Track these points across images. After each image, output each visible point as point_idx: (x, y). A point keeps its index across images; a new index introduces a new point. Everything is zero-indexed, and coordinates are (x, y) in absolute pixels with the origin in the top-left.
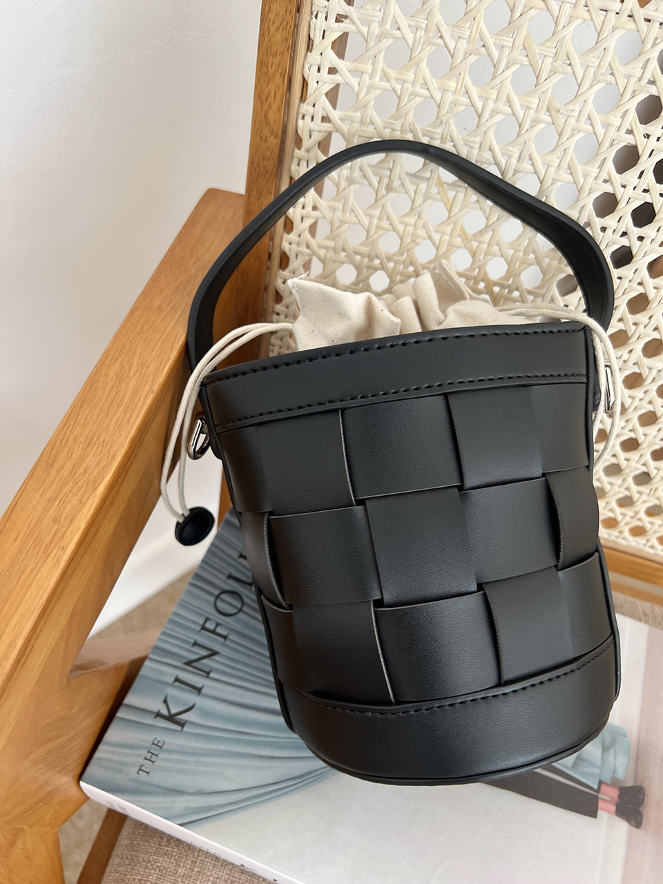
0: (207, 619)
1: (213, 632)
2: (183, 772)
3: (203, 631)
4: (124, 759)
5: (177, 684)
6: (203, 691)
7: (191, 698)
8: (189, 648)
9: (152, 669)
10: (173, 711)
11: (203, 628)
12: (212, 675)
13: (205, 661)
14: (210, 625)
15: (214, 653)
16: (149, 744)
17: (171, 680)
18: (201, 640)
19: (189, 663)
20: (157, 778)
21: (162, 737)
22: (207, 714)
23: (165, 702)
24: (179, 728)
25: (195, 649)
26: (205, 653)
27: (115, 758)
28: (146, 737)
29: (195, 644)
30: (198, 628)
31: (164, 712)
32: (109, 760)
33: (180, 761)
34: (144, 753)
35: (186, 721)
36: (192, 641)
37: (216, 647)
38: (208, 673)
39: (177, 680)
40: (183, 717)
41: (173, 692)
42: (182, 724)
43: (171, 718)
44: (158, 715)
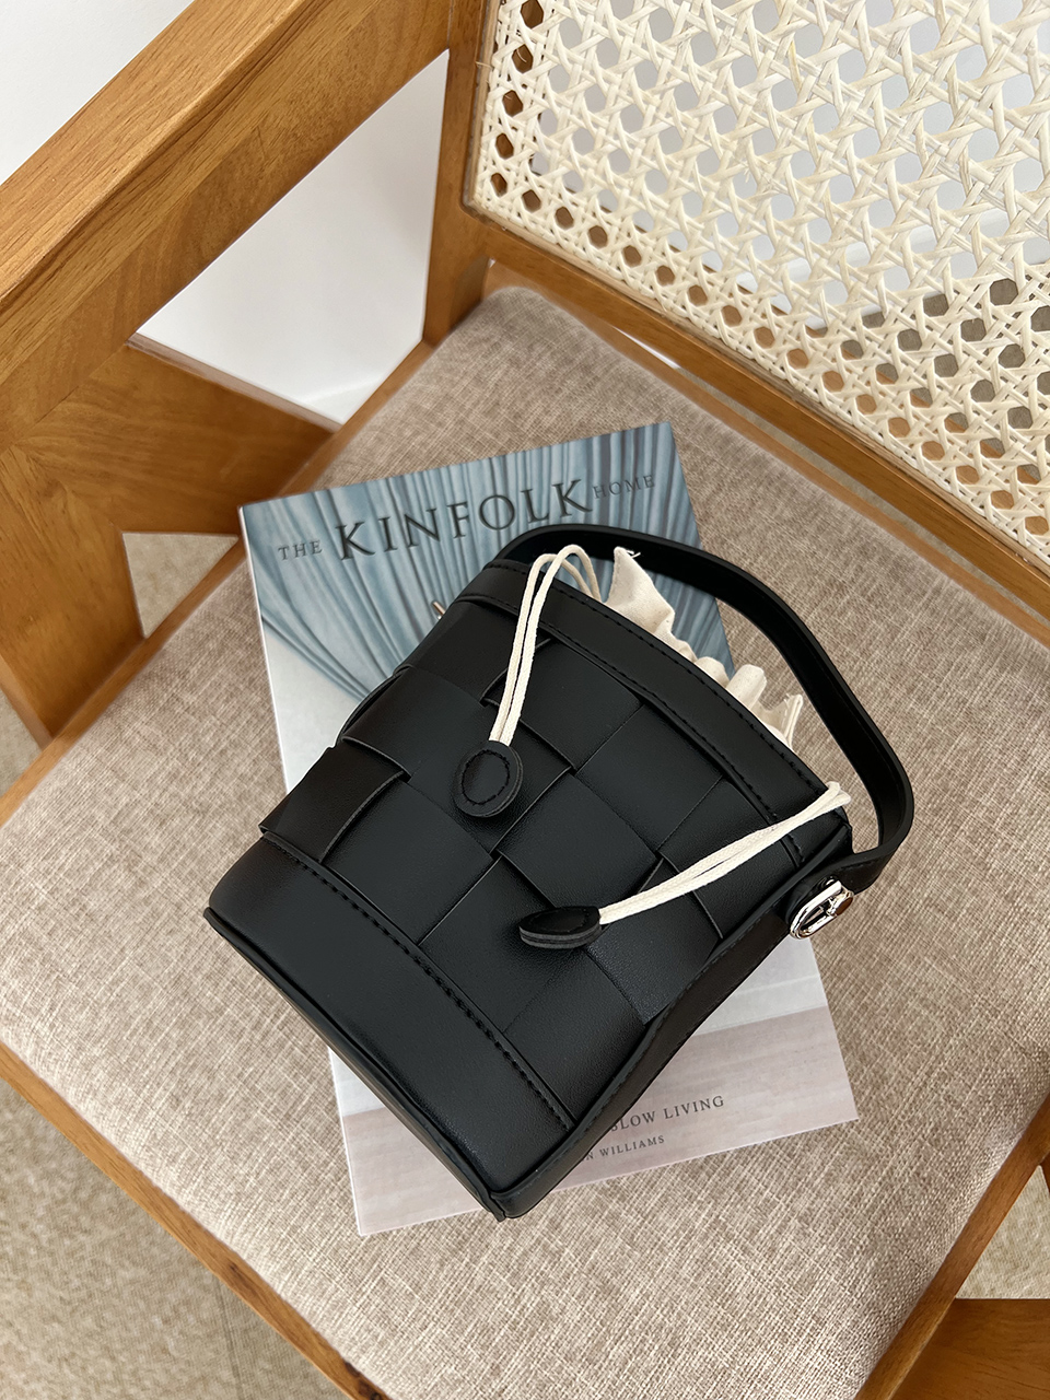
0: (465, 504)
1: (456, 519)
2: (306, 587)
3: (449, 509)
4: (282, 528)
5: (381, 522)
6: (392, 552)
7: (377, 545)
8: (424, 509)
9: (379, 490)
10: (353, 538)
11: (453, 507)
12: (412, 549)
13: (421, 533)
14: (460, 511)
15: (436, 536)
16: (309, 539)
17: (381, 514)
18: (439, 513)
19: (409, 519)
20: (286, 568)
21: (323, 546)
22: (372, 571)
23: (357, 525)
24: (341, 554)
25: (427, 515)
26: (429, 526)
27: (278, 519)
28: (313, 532)
29: (432, 511)
30: (449, 502)
31: (347, 531)
32: (273, 518)
33: (313, 578)
34: (299, 541)
35: (352, 557)
36: (432, 506)
37: (443, 532)
38: (412, 544)
39: (385, 520)
40: (355, 552)
41: (370, 524)
42: (347, 555)
43: (346, 541)
44: (341, 528)
